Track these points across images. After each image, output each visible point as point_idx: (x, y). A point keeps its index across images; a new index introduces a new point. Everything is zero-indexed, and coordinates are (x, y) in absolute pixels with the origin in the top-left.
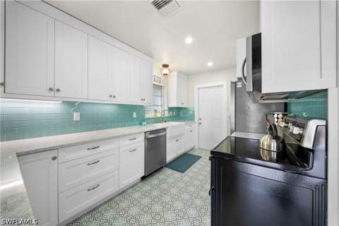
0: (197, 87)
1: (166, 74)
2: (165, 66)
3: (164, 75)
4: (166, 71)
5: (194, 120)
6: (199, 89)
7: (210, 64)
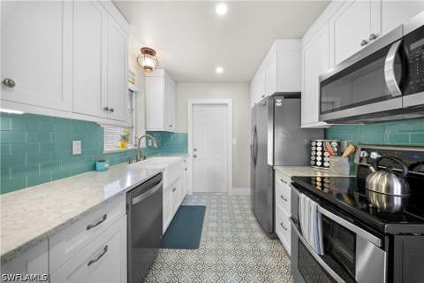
0: (191, 102)
1: (151, 69)
2: (148, 52)
3: (146, 68)
4: (148, 61)
5: (187, 152)
6: (193, 105)
7: (220, 70)
